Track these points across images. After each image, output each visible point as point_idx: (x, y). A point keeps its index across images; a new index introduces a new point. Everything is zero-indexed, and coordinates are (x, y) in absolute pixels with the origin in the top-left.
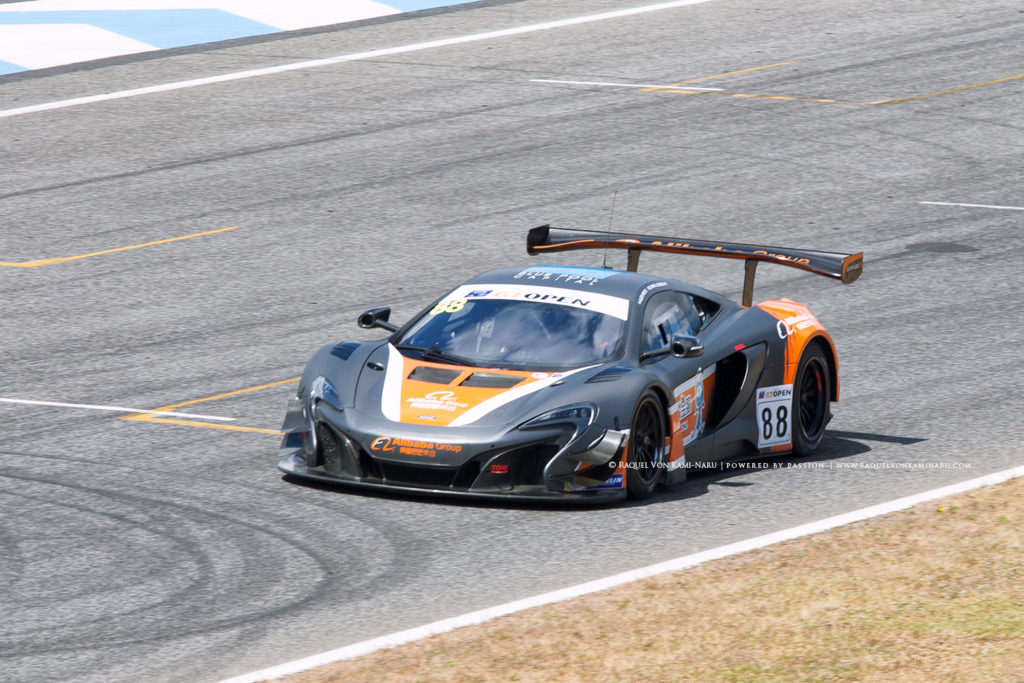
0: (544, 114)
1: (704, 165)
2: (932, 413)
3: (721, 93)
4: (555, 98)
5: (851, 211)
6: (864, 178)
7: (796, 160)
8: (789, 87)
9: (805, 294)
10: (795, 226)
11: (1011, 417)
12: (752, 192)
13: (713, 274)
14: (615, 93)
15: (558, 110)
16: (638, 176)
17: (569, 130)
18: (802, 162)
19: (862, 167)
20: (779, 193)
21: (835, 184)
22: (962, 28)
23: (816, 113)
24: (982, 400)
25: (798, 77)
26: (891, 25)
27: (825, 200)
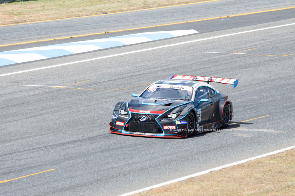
0: (27, 94)
1: (69, 107)
2: (130, 172)
3: (74, 88)
4: (30, 90)
5: (108, 119)
7: (94, 105)
8: (92, 86)
9: (97, 141)
10: (94, 123)
11: (151, 173)
12: (83, 114)
13: (72, 136)
14: (46, 88)
15: (31, 93)
16: (52, 110)
17: (34, 98)
18: (95, 106)
20: (90, 114)
21: (104, 112)
22: (137, 70)
23: (99, 93)
24: (143, 168)
25: (94, 83)
26: (119, 70)
27: (102, 116)
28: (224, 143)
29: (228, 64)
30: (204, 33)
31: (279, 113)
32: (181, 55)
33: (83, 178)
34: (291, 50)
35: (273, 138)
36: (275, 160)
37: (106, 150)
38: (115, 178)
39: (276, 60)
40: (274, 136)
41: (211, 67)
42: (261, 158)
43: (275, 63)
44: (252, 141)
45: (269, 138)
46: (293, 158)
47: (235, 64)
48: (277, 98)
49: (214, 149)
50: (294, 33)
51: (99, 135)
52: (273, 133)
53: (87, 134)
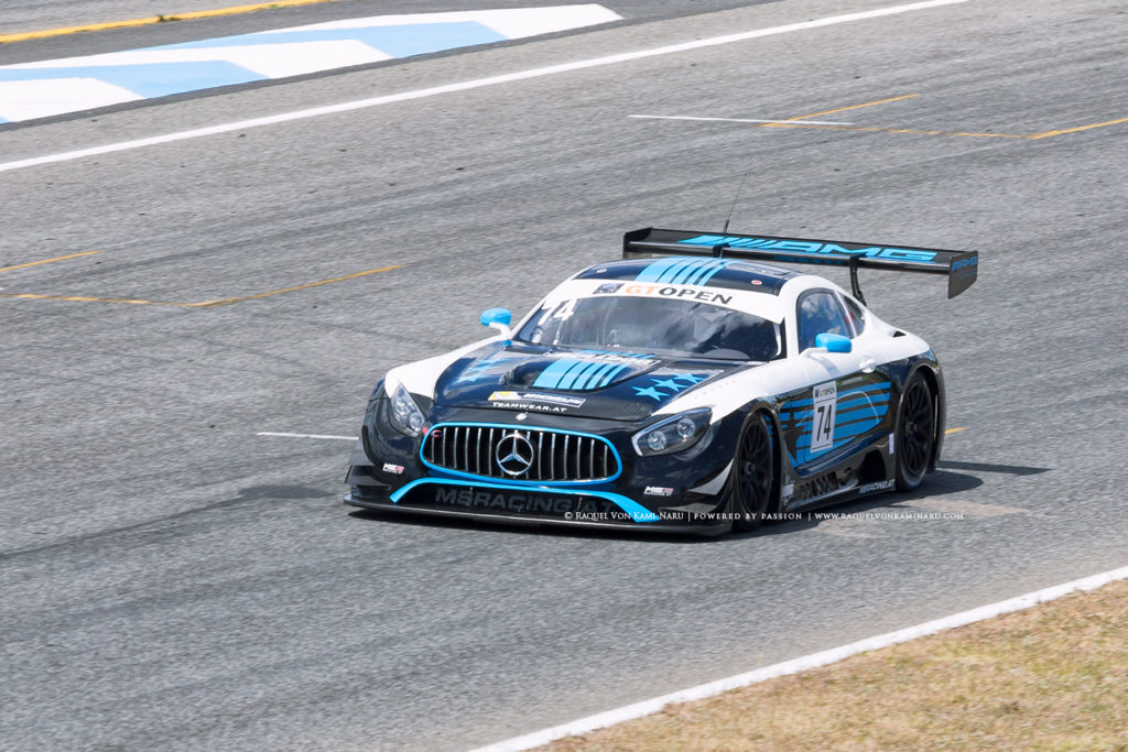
2: (270, 707)
5: (168, 446)
6: (186, 403)
7: (97, 379)
8: (90, 284)
9: (108, 555)
10: (95, 467)
11: (372, 712)
12: (40, 422)
18: (105, 382)
19: (183, 388)
20: (76, 422)
21: (149, 411)
22: (315, 206)
23: (125, 318)
24: (335, 690)
25: (101, 271)
26: (222, 202)
27: (134, 432)
28: (738, 565)
29: (763, 178)
30: (648, 20)
31: (1008, 416)
32: (534, 132)
33: (35, 738)
34: (1076, 107)
35: (978, 543)
36: (987, 649)
37: (152, 600)
38: (193, 740)
39: (1000, 156)
40: (984, 530)
41: (681, 189)
42: (917, 640)
43: (996, 173)
44: (871, 558)
45: (957, 542)
46: (1072, 638)
47: (799, 177)
48: (1003, 346)
49: (687, 597)
50: (1089, 25)
51: (118, 526)
52: (978, 518)
53: (62, 519)
